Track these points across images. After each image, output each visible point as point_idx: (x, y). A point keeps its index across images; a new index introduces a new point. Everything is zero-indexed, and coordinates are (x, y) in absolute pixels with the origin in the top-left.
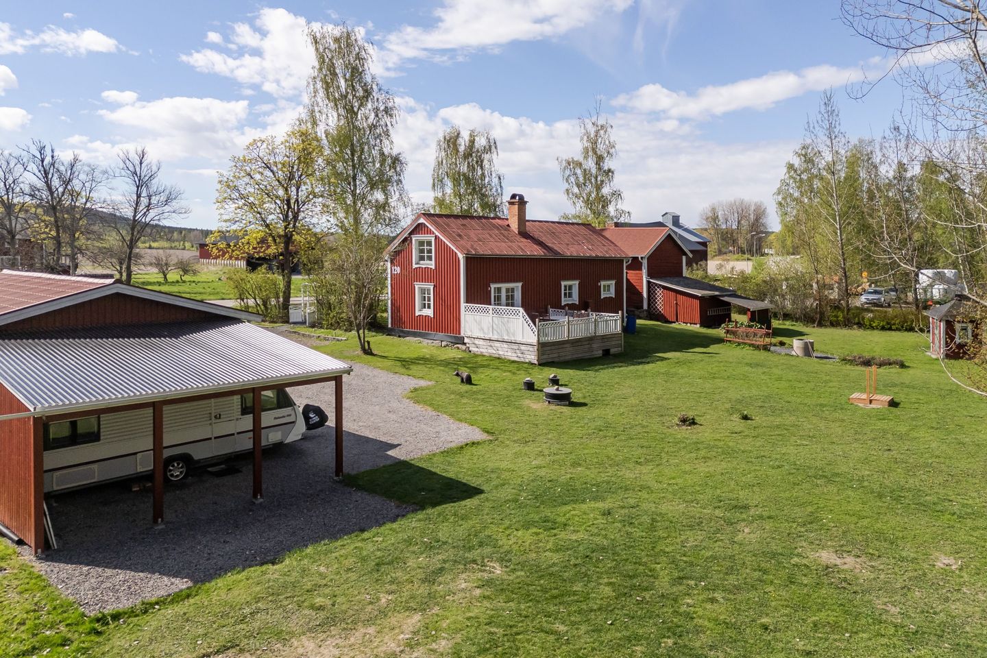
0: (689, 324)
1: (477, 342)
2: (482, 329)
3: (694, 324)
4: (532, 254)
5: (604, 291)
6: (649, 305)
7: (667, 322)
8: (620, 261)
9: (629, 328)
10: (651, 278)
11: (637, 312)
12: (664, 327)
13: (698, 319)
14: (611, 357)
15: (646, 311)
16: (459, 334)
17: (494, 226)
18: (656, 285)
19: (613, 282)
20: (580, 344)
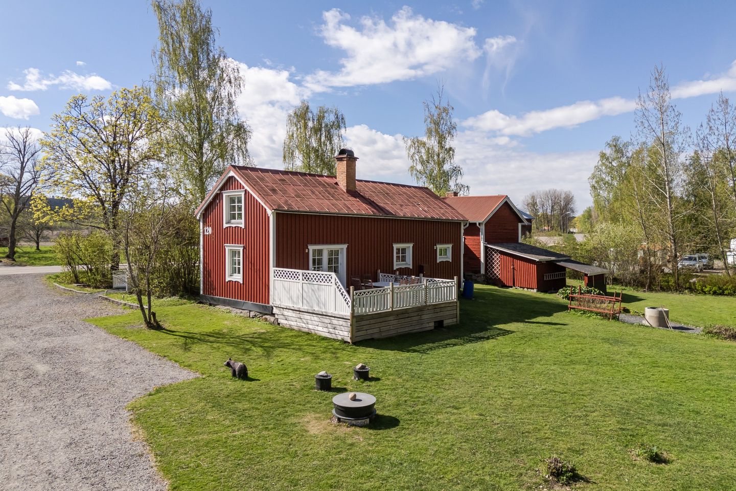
0: (526, 289)
1: (286, 313)
2: (291, 298)
3: (531, 289)
4: (359, 212)
5: (441, 255)
6: (486, 269)
7: (504, 286)
8: (457, 224)
9: (465, 294)
10: (488, 244)
11: (474, 277)
12: (500, 291)
13: (535, 284)
14: (444, 329)
15: (484, 275)
16: (268, 303)
17: (320, 183)
18: (494, 250)
19: (450, 246)
20: (407, 315)
